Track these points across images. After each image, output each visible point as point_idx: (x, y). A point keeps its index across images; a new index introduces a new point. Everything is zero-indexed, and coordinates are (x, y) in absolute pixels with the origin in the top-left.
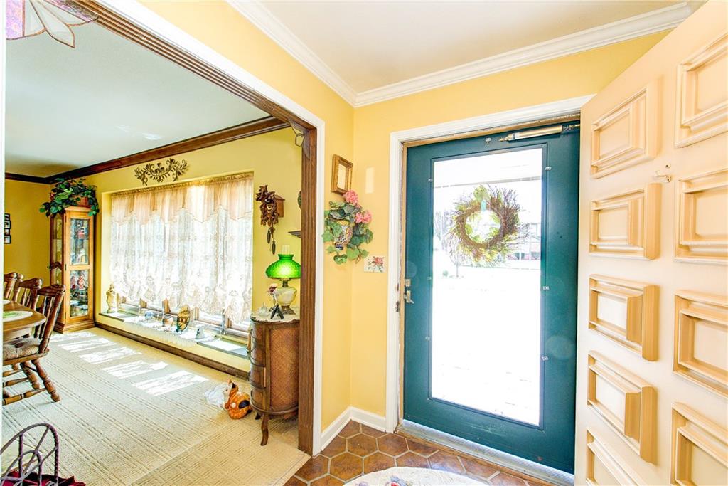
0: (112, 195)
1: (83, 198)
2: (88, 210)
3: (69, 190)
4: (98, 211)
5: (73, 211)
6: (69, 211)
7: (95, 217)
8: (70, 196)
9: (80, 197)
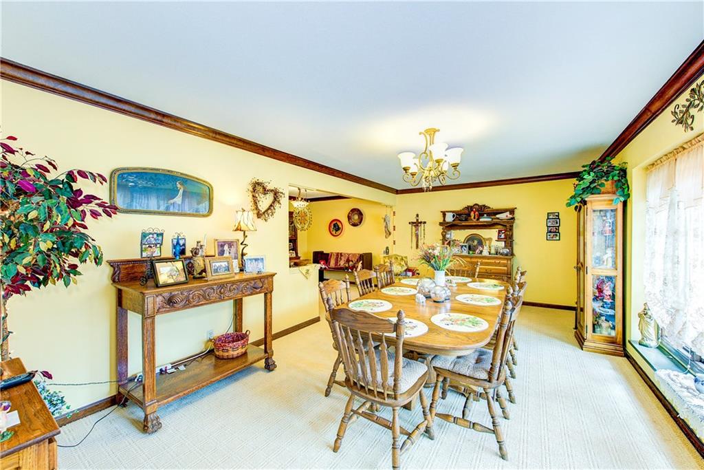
0: (647, 169)
1: (609, 182)
2: (614, 197)
3: (590, 175)
4: (629, 196)
5: (595, 201)
6: (591, 202)
7: (625, 204)
8: (593, 181)
9: (604, 182)
